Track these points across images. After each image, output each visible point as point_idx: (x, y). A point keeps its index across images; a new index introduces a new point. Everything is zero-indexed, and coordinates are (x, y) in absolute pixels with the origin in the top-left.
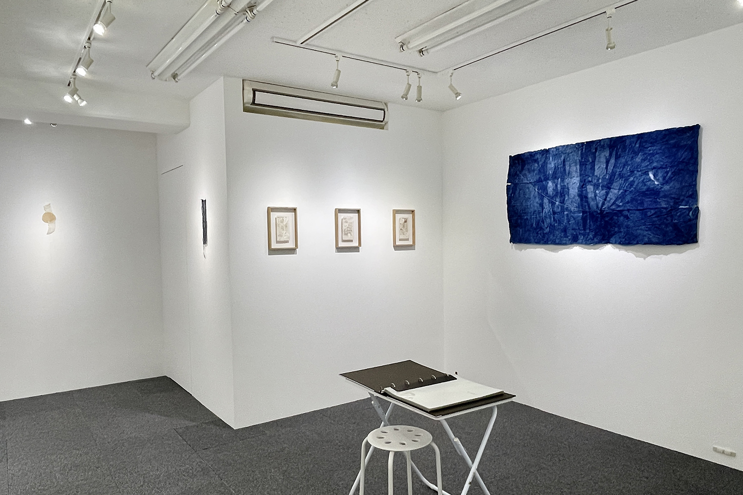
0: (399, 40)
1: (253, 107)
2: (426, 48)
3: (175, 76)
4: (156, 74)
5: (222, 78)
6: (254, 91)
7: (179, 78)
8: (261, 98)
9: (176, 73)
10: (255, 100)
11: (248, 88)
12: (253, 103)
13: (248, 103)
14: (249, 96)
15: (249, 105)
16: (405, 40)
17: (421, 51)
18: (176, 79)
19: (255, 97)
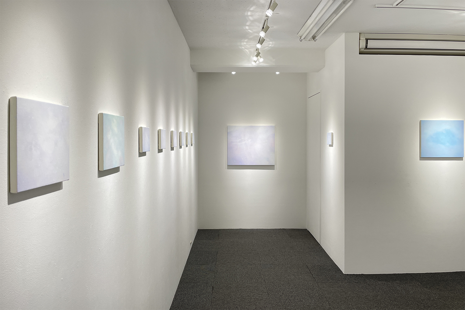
1: (366, 51)
3: (314, 38)
4: (302, 38)
5: (344, 35)
6: (367, 40)
7: (316, 39)
8: (371, 44)
9: (315, 35)
10: (367, 46)
11: (362, 39)
12: (366, 48)
13: (362, 48)
14: (363, 44)
15: (363, 50)
18: (315, 39)
19: (367, 44)
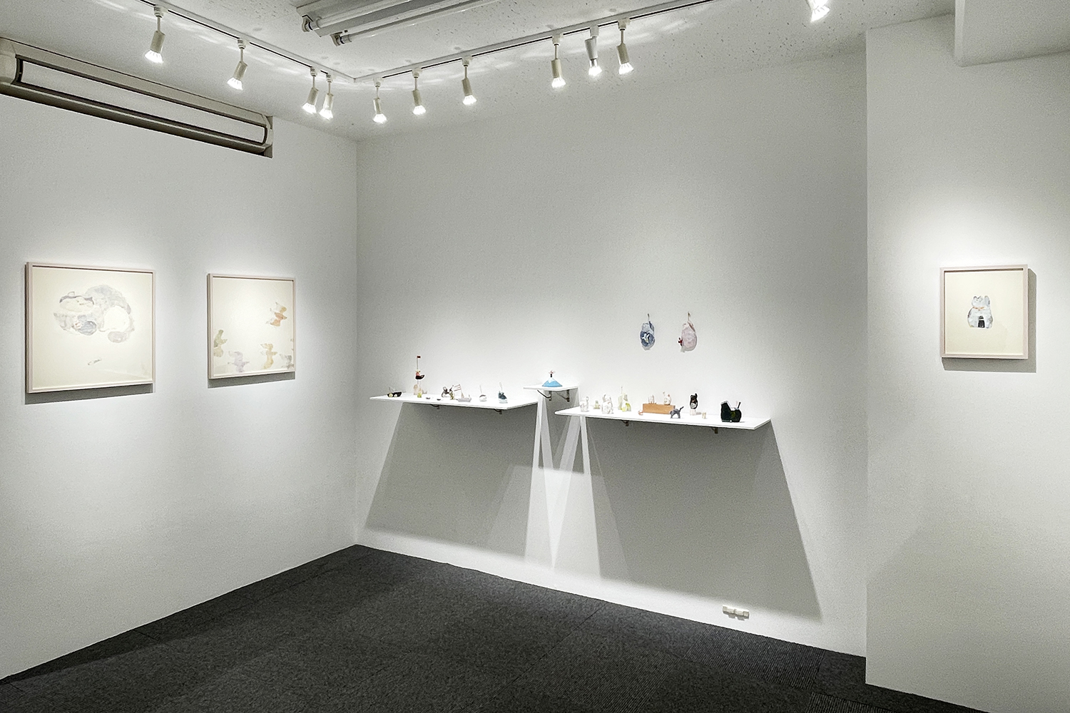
0: (304, 11)
1: (16, 89)
2: (347, 34)
6: (20, 61)
8: (32, 74)
10: (21, 76)
11: (7, 53)
12: (18, 80)
13: (7, 80)
14: (9, 69)
15: (9, 84)
16: (314, 13)
17: (337, 38)
19: (21, 70)
